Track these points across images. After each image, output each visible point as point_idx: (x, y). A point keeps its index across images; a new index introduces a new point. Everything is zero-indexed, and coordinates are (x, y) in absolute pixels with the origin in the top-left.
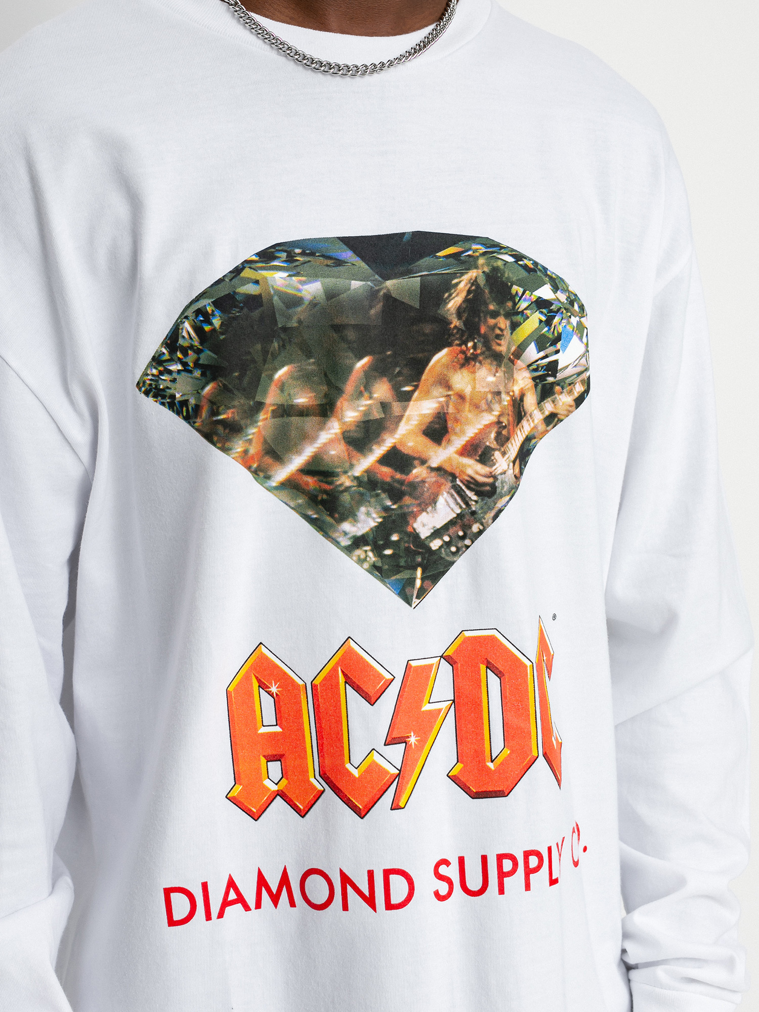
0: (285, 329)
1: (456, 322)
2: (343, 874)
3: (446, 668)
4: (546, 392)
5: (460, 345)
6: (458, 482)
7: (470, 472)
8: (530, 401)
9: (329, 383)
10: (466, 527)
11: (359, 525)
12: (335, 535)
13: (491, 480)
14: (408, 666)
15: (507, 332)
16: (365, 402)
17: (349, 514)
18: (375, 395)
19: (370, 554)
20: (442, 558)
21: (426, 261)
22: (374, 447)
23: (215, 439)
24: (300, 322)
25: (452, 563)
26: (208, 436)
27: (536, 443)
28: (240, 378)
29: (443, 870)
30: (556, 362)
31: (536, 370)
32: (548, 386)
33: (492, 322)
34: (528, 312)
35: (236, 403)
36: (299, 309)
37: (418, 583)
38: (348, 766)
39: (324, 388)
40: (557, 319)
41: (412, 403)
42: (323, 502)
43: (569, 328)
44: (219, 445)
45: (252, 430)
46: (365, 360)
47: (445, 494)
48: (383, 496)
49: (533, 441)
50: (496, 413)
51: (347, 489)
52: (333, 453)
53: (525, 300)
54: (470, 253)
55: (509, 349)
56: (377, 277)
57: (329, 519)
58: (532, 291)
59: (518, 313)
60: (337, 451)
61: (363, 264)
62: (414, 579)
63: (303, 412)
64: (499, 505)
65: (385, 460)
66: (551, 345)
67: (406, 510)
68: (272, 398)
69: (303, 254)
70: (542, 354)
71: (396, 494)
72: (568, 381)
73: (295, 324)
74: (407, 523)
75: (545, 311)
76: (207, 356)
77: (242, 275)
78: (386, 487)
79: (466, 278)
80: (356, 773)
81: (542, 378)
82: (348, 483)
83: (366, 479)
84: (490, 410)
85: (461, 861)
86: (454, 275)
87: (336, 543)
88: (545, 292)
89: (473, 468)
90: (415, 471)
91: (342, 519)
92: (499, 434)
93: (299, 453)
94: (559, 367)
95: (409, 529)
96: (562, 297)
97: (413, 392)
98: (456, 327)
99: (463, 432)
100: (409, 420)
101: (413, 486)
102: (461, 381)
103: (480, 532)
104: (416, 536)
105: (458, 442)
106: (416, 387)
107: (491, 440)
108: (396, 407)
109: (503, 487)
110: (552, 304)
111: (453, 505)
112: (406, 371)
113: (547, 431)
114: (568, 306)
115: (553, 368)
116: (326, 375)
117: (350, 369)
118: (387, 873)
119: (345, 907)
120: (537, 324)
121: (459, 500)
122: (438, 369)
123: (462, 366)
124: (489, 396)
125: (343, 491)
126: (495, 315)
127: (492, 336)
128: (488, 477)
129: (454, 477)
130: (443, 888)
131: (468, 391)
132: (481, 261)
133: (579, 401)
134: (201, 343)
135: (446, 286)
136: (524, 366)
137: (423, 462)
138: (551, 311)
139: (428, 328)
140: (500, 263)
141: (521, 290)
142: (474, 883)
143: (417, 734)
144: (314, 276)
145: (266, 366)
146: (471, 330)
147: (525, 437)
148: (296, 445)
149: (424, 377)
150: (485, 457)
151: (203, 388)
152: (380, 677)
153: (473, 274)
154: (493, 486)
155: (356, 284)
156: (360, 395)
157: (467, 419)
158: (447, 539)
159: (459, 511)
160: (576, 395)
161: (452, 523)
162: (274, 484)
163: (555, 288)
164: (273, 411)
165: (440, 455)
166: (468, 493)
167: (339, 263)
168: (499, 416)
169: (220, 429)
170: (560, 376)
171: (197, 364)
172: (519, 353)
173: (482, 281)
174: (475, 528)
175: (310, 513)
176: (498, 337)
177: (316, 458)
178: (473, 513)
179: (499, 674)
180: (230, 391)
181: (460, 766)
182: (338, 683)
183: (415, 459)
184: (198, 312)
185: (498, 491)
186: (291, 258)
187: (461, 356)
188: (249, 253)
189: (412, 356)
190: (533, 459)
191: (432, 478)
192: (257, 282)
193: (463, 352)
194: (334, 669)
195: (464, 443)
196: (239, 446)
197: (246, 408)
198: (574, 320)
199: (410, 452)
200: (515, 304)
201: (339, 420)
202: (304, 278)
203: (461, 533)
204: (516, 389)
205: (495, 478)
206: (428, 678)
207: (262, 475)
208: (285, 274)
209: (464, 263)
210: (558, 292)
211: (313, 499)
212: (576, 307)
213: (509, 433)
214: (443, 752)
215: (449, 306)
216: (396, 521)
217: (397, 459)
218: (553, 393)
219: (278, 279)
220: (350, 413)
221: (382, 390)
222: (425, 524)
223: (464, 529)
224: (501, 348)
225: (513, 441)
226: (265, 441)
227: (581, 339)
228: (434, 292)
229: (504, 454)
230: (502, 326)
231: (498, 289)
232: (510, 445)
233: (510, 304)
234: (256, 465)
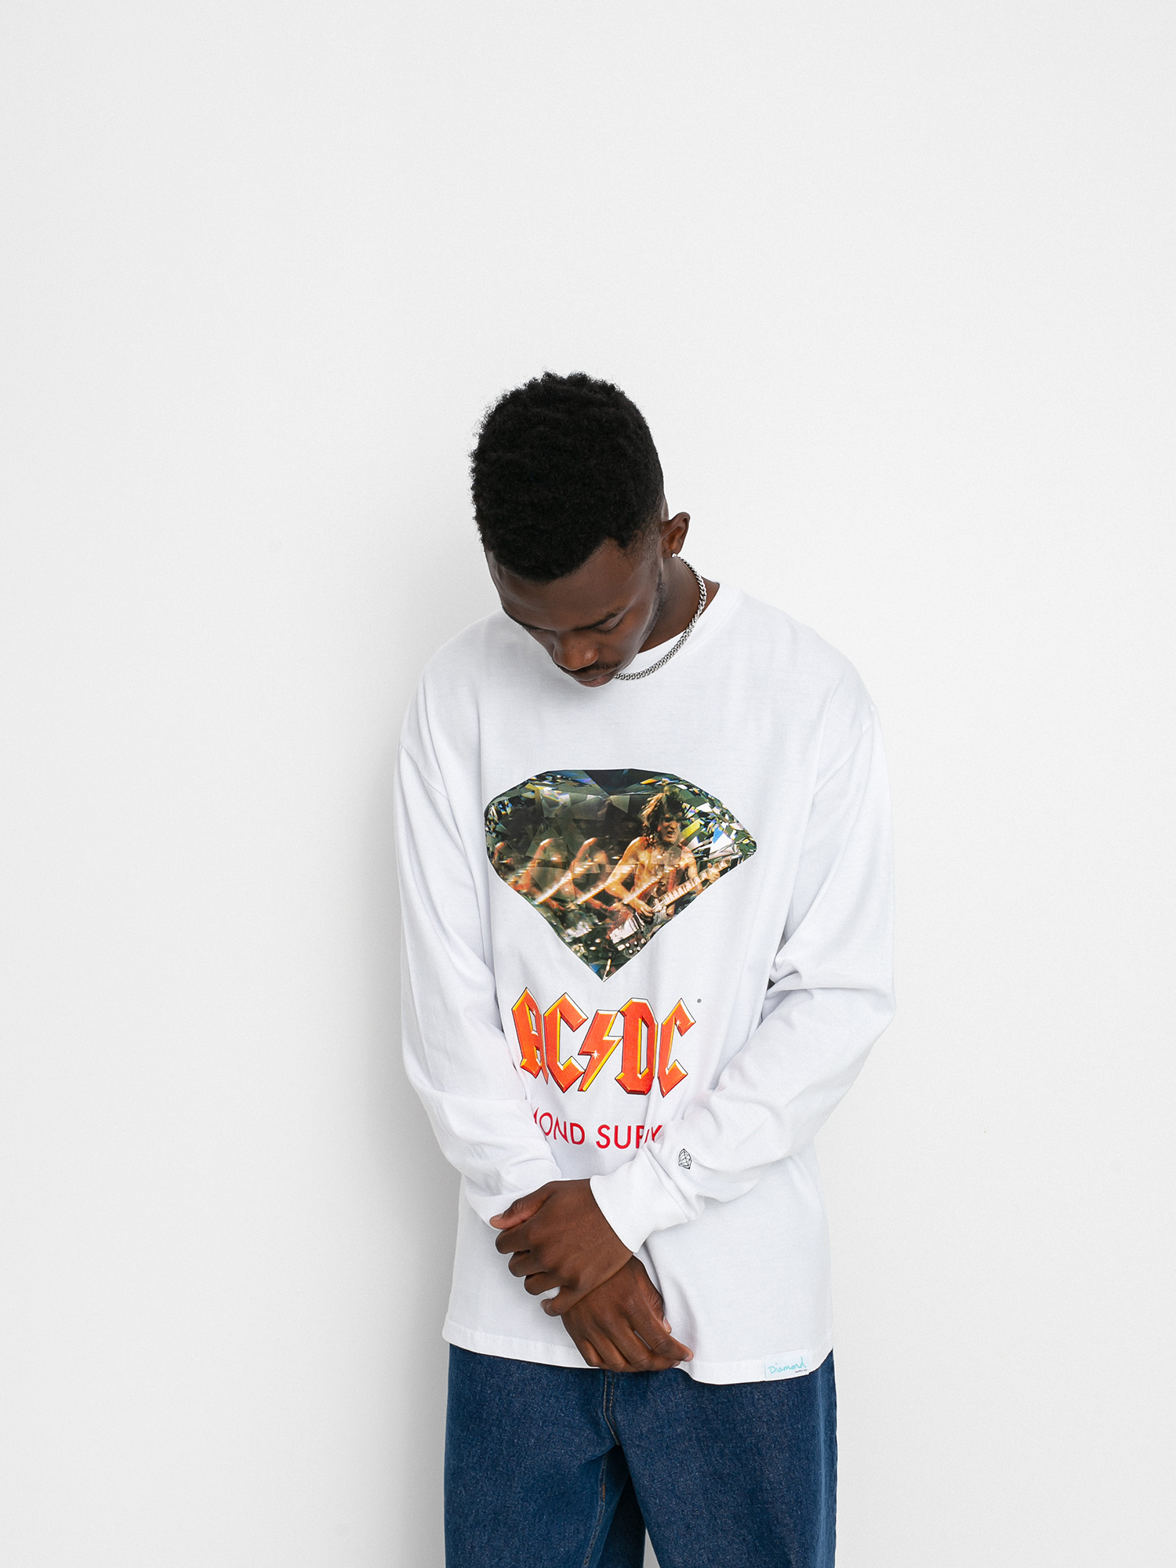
0: (548, 818)
1: (646, 823)
2: (557, 1121)
3: (620, 1017)
4: (702, 867)
5: (646, 836)
6: (636, 914)
7: (642, 909)
8: (693, 871)
9: (569, 851)
10: (639, 940)
12: (563, 936)
13: (651, 915)
14: (597, 1014)
15: (678, 831)
16: (588, 864)
17: (572, 925)
18: (596, 860)
19: (582, 948)
20: (623, 956)
21: (635, 786)
23: (500, 872)
24: (556, 815)
25: (629, 959)
26: (497, 871)
27: (694, 897)
28: (517, 842)
29: (604, 1131)
30: (709, 849)
31: (697, 853)
32: (703, 863)
33: (666, 824)
34: (693, 819)
35: (513, 855)
36: (556, 808)
37: (608, 968)
38: (558, 1063)
39: (566, 853)
40: (711, 824)
41: (617, 866)
42: (559, 917)
43: (720, 829)
45: (522, 871)
46: (591, 840)
47: (629, 920)
48: (594, 917)
49: (694, 895)
50: (660, 877)
51: (573, 910)
52: (567, 890)
53: (691, 812)
54: (661, 783)
55: (678, 839)
56: (604, 793)
57: (561, 926)
58: (696, 806)
59: (686, 819)
60: (569, 889)
61: (597, 786)
62: (606, 965)
63: (554, 865)
64: (654, 930)
65: (597, 897)
66: (706, 839)
67: (606, 926)
68: (538, 855)
69: (561, 778)
70: (701, 844)
71: (602, 916)
72: (716, 860)
73: (553, 816)
74: (606, 934)
75: (703, 819)
76: (500, 827)
77: (526, 787)
78: (596, 912)
79: (655, 797)
80: (562, 1068)
81: (701, 858)
82: (573, 908)
83: (585, 906)
84: (656, 875)
85: (616, 1128)
86: (649, 796)
87: (564, 940)
88: (705, 808)
89: (644, 907)
90: (614, 905)
91: (568, 927)
92: (659, 889)
93: (551, 888)
94: (711, 852)
95: (607, 937)
96: (717, 811)
97: (619, 860)
98: (646, 825)
99: (641, 886)
100: (615, 875)
101: (613, 914)
102: (644, 856)
103: (645, 944)
104: (610, 941)
105: (638, 891)
106: (621, 857)
107: (654, 893)
108: (608, 868)
109: (658, 919)
110: (709, 815)
111: (633, 927)
112: (616, 848)
113: (702, 890)
114: (722, 817)
115: (707, 852)
116: (567, 847)
117: (582, 844)
118: (572, 1125)
119: (555, 1138)
120: (699, 826)
121: (636, 924)
122: (633, 848)
123: (646, 848)
124: (657, 867)
125: (570, 912)
126: (669, 820)
127: (665, 832)
128: (650, 913)
129: (635, 911)
130: (603, 1142)
131: (647, 863)
132: (666, 788)
133: (723, 872)
134: (500, 820)
135: (644, 802)
136: (690, 850)
137: (619, 900)
138: (708, 819)
139: (631, 825)
140: (677, 790)
141: (688, 806)
142: (622, 1141)
143: (598, 1052)
144: (565, 791)
145: (535, 837)
146: (653, 828)
147: (686, 892)
148: (550, 883)
149: (625, 852)
150: (650, 902)
151: (497, 843)
152: (580, 1017)
153: (660, 795)
154: (652, 918)
155: (590, 797)
156: (586, 859)
157: (644, 878)
158: (628, 945)
159: (635, 930)
160: (721, 869)
161: (631, 936)
162: (537, 903)
163: (713, 805)
164: (539, 863)
165: (630, 897)
166: (640, 920)
167: (582, 784)
168: (661, 879)
169: (503, 868)
170: (711, 857)
171: (495, 830)
172: (686, 842)
173: (664, 801)
174: (643, 941)
175: (553, 921)
176: (670, 833)
177: (558, 892)
178: (642, 932)
179: (647, 1026)
180: (511, 848)
181: (623, 1074)
182: (557, 1015)
183: (615, 898)
184: (500, 803)
185: (654, 921)
186: (554, 780)
187: (646, 842)
188: (532, 776)
189: (620, 839)
191: (624, 910)
192: (533, 792)
193: (647, 840)
194: (555, 1010)
195: (641, 892)
196: (512, 879)
197: (519, 858)
198: (724, 825)
199: (613, 894)
200: (684, 814)
201: (572, 872)
202: (560, 792)
203: (636, 943)
204: (682, 864)
205: (654, 914)
206: (609, 1022)
207: (530, 897)
208: (550, 789)
209: (655, 788)
210: (715, 808)
211: (556, 914)
212: (727, 817)
213: (666, 888)
214: (614, 1063)
215: (644, 813)
216: (599, 932)
217: (605, 897)
218: (707, 867)
219: (546, 791)
220: (579, 869)
221: (600, 857)
222: (616, 936)
223: (637, 941)
224: (670, 839)
225: (670, 894)
226: (533, 879)
227: (729, 836)
228: (637, 805)
229: (660, 901)
230: (674, 826)
231: (674, 806)
232: (665, 896)
233: (681, 814)
234: (525, 891)
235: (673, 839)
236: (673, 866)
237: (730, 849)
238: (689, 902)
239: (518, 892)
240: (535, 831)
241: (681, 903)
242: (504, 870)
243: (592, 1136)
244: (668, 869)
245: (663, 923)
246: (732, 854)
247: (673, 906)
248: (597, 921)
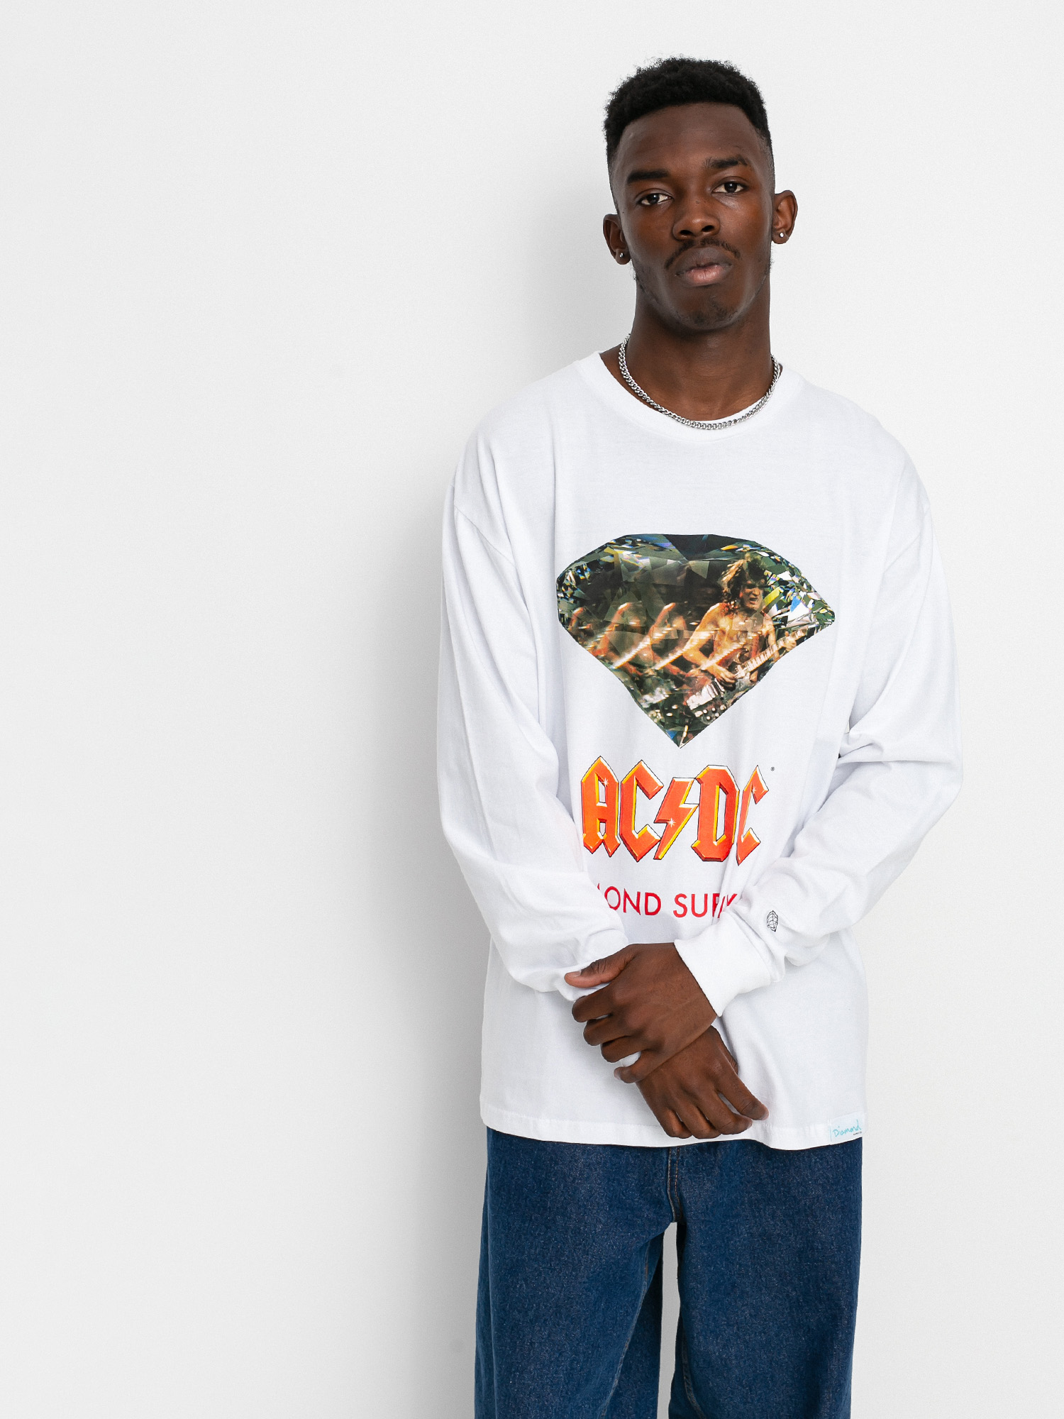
0: (627, 582)
1: (726, 589)
2: (625, 893)
3: (697, 786)
4: (780, 635)
5: (727, 602)
6: (716, 680)
7: (722, 675)
8: (772, 638)
9: (648, 616)
10: (717, 706)
11: (655, 697)
12: (640, 701)
13: (733, 681)
14: (673, 781)
15: (760, 597)
16: (667, 629)
17: (649, 690)
18: (674, 625)
19: (659, 714)
20: (701, 722)
21: (714, 552)
22: (670, 655)
23: (579, 639)
24: (635, 579)
25: (707, 726)
26: (575, 637)
27: (773, 664)
28: (597, 607)
29: (681, 900)
30: (787, 617)
31: (776, 621)
32: (782, 631)
33: (748, 590)
34: (773, 586)
35: (591, 621)
36: (636, 572)
37: (685, 734)
38: (633, 832)
39: (645, 618)
40: (790, 592)
41: (695, 632)
42: (637, 682)
43: (798, 598)
44: (580, 643)
45: (600, 636)
46: (671, 605)
47: (708, 686)
48: (672, 683)
49: (772, 662)
50: (743, 643)
51: (650, 676)
52: (645, 655)
53: (772, 579)
54: (741, 549)
55: (761, 606)
56: (684, 558)
57: (638, 692)
58: (777, 574)
59: (767, 587)
60: (647, 655)
61: (677, 551)
62: (683, 732)
63: (633, 630)
64: (737, 695)
65: (674, 663)
66: (785, 607)
67: (683, 692)
68: (616, 620)
69: (642, 542)
70: (780, 611)
71: (679, 682)
72: (793, 629)
73: (632, 580)
74: (683, 700)
75: (784, 587)
76: (578, 593)
77: (605, 550)
78: (674, 678)
79: (736, 563)
80: (637, 836)
81: (779, 626)
82: (651, 673)
83: (662, 672)
84: (738, 641)
85: (693, 896)
86: (729, 562)
87: (641, 706)
88: (785, 576)
89: (724, 673)
90: (691, 671)
91: (645, 693)
92: (741, 656)
93: (629, 652)
94: (789, 620)
95: (684, 703)
96: (796, 579)
97: (697, 626)
98: (726, 592)
99: (722, 652)
100: (692, 641)
101: (690, 680)
102: (724, 623)
103: (724, 711)
104: (688, 708)
105: (718, 657)
106: (699, 623)
107: (736, 659)
108: (686, 633)
109: (740, 686)
110: (788, 583)
111: (711, 693)
112: (694, 614)
113: (779, 658)
114: (800, 585)
115: (785, 620)
116: (647, 611)
117: (661, 609)
118: (648, 895)
119: (625, 911)
120: (778, 594)
121: (715, 690)
122: (712, 614)
123: (726, 614)
124: (739, 633)
125: (648, 677)
126: (751, 586)
127: (746, 598)
128: (731, 679)
129: (714, 677)
130: (680, 911)
131: (727, 629)
132: (747, 555)
133: (799, 641)
134: (577, 585)
135: (724, 567)
136: (770, 618)
137: (697, 666)
138: (788, 587)
139: (710, 591)
140: (759, 557)
141: (770, 573)
142: (699, 910)
143: (674, 820)
144: (645, 555)
145: (614, 602)
146: (734, 594)
147: (767, 659)
148: (627, 648)
149: (704, 618)
150: (732, 668)
151: (574, 609)
152: (656, 784)
153: (741, 562)
154: (734, 684)
155: (670, 562)
156: (665, 624)
157: (724, 644)
158: (705, 711)
159: (714, 697)
160: (797, 637)
161: (709, 703)
162: (614, 668)
163: (793, 574)
164: (616, 627)
166: (720, 686)
167: (662, 549)
168: (744, 645)
169: (582, 634)
170: (789, 625)
171: (572, 596)
172: (767, 610)
173: (745, 567)
174: (722, 707)
175: (630, 686)
176: (752, 599)
177: (636, 657)
178: (722, 699)
179: (726, 792)
180: (590, 614)
181: (699, 842)
182: (633, 784)
183: (693, 664)
184: (578, 568)
185: (737, 688)
186: (634, 544)
187: (726, 609)
188: (611, 539)
189: (698, 605)
190: (769, 674)
191: (702, 676)
192: (612, 556)
193: (727, 606)
194: (632, 777)
195: (721, 658)
196: (591, 645)
197: (598, 623)
198: (802, 594)
199: (690, 660)
200: (766, 581)
201: (651, 637)
202: (641, 556)
203: (714, 709)
204: (763, 631)
205: (736, 680)
206: (685, 789)
207: (607, 661)
208: (629, 552)
209: (736, 555)
210: (794, 576)
211: (633, 679)
212: (805, 586)
213: (749, 655)
214: (689, 832)
215: (725, 579)
216: (677, 698)
217: (683, 663)
218: (784, 635)
219: (625, 555)
220: (658, 634)
221: (679, 623)
222: (693, 702)
223: (716, 707)
224: (753, 606)
225: (753, 661)
226: (610, 643)
227: (806, 605)
228: (716, 571)
229: (743, 667)
230: (757, 593)
231: (755, 572)
232: (749, 662)
233: (763, 581)
234: (603, 656)
235: (756, 606)
236: (756, 632)
237: (807, 618)
238: (768, 669)
239: (597, 657)
240: (613, 594)
241: (763, 670)
242: (582, 636)
243: (669, 906)
244: (751, 636)
245: (747, 689)
246: (808, 624)
247: (756, 672)
248: (674, 687)
